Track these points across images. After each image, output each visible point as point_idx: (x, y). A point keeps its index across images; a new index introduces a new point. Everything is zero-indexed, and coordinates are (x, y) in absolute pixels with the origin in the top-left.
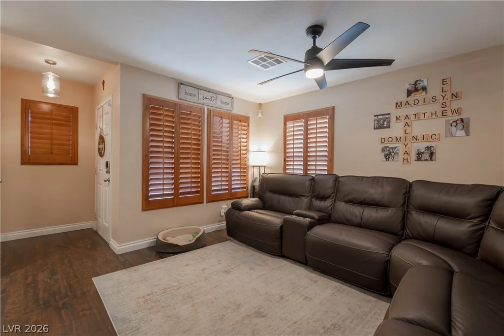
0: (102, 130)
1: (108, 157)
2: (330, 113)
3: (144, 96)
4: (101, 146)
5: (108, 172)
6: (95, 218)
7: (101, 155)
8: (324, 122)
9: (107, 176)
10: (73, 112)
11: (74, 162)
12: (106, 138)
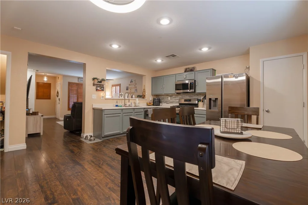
0: (58, 90)
1: (59, 97)
2: (120, 85)
3: (69, 82)
4: (58, 94)
5: (59, 101)
6: (55, 114)
7: (58, 97)
8: (118, 87)
9: (59, 102)
10: (50, 84)
11: (50, 98)
12: (59, 92)
